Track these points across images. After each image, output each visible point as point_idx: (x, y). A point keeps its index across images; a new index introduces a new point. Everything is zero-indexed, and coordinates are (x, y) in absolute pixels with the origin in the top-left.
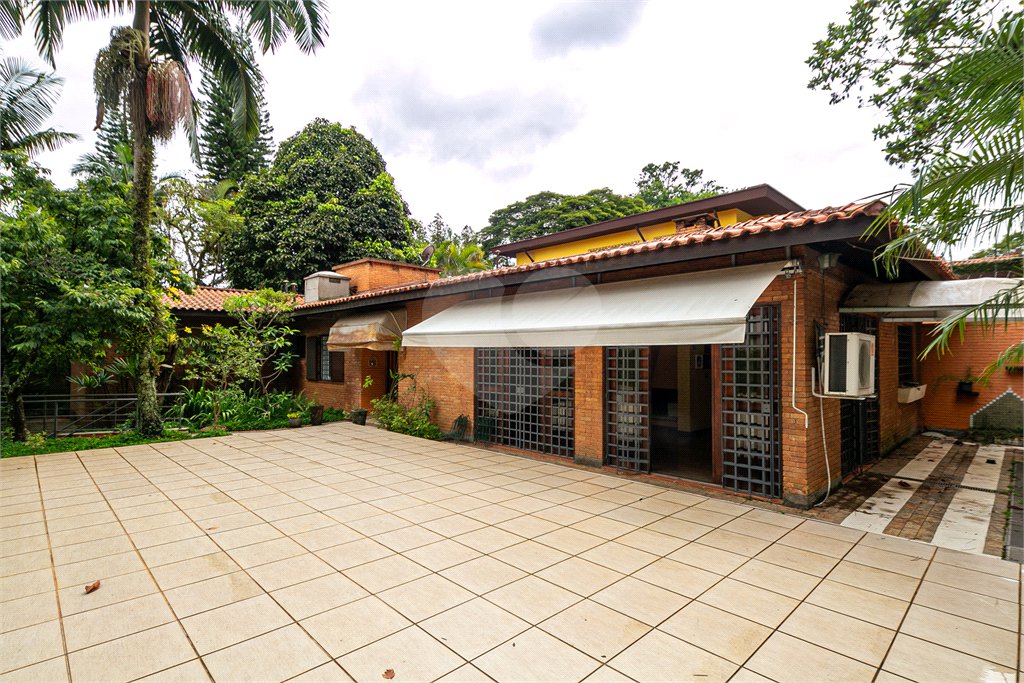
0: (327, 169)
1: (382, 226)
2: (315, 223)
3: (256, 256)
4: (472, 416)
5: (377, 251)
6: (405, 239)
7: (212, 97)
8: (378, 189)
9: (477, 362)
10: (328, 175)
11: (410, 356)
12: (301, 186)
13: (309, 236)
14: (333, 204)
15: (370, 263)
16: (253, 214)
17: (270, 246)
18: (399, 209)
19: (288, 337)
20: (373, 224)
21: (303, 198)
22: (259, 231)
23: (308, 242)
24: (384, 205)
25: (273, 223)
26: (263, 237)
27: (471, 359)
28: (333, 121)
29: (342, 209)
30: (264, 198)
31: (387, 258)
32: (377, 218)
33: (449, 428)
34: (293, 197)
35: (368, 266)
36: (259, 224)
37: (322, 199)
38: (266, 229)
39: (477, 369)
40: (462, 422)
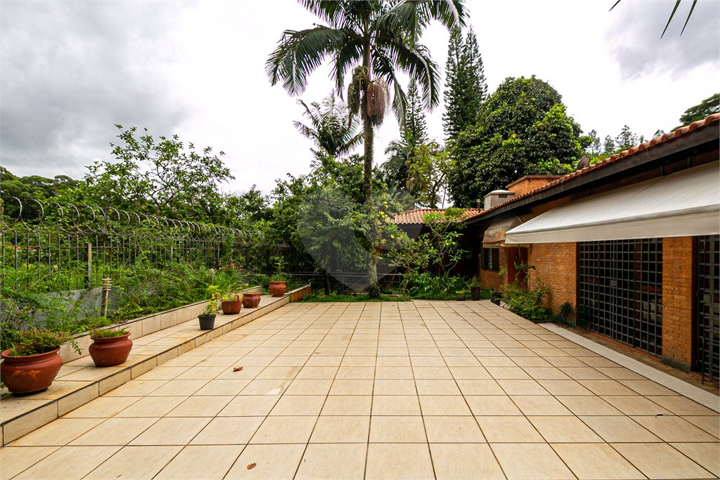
0: (511, 114)
1: (553, 147)
2: (500, 156)
3: (464, 185)
4: (575, 304)
5: (547, 169)
6: (575, 155)
7: (452, 86)
8: (550, 119)
9: (579, 256)
10: (511, 118)
11: (534, 251)
12: (491, 132)
13: (496, 166)
14: (514, 138)
15: (529, 179)
16: (462, 157)
17: (471, 177)
18: (568, 131)
19: (455, 239)
20: (544, 148)
21: (492, 139)
22: (465, 168)
23: (495, 170)
24: (555, 130)
25: (473, 161)
26: (466, 172)
27: (574, 254)
28: (517, 76)
29: (519, 141)
30: (468, 146)
31: (556, 173)
32: (549, 142)
33: (557, 311)
34: (487, 140)
35: (527, 182)
36: (464, 164)
37: (506, 137)
38: (469, 166)
39: (579, 263)
40: (567, 308)
